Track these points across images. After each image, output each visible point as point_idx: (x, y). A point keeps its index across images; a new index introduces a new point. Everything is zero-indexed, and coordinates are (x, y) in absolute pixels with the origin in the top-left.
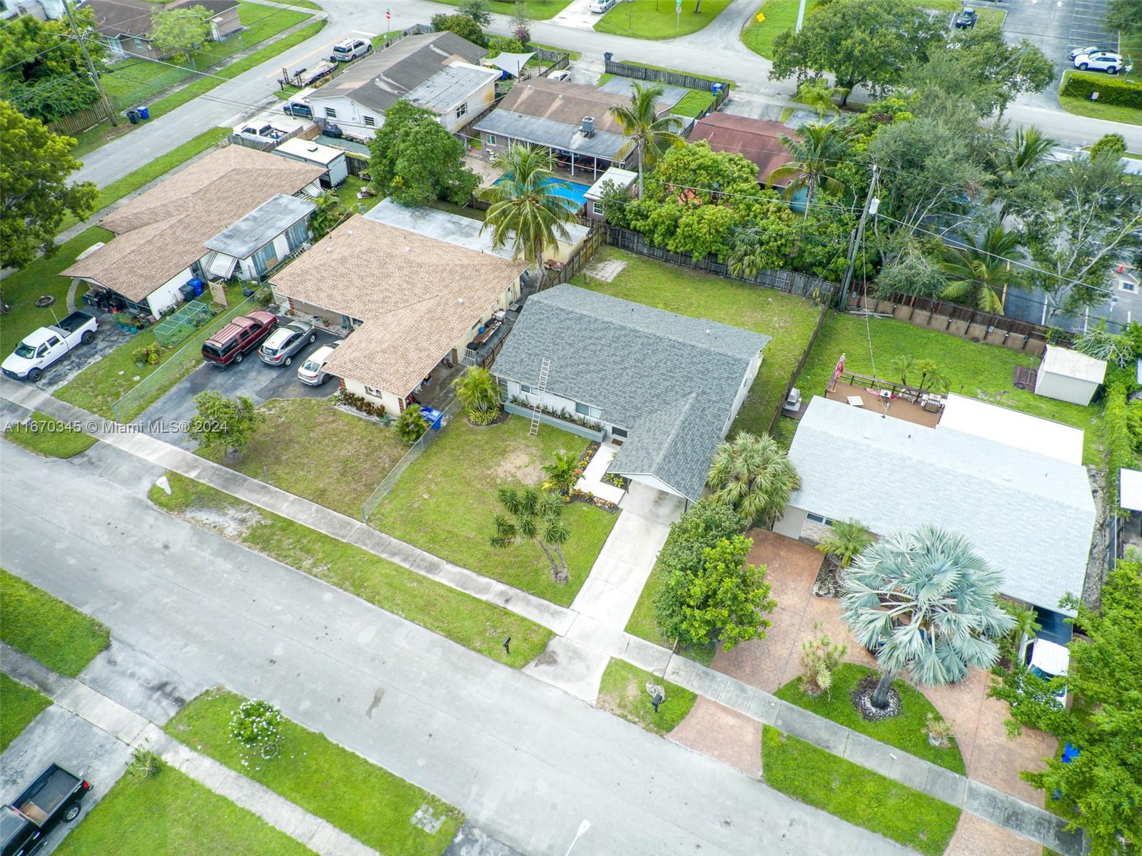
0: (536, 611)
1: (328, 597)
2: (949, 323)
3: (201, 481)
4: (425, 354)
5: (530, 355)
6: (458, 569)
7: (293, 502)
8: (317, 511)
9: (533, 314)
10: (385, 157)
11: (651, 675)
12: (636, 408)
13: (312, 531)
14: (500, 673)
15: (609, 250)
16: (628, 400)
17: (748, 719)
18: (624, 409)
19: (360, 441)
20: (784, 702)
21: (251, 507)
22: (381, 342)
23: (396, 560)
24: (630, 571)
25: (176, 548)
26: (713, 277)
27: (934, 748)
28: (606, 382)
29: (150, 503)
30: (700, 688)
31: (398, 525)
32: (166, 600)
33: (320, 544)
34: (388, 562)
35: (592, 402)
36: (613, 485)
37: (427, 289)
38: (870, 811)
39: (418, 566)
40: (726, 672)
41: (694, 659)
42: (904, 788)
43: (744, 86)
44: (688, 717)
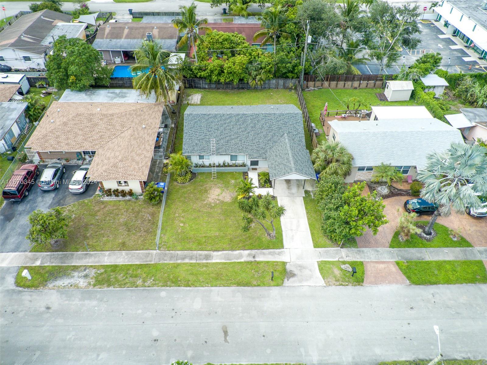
0: (270, 256)
1: (163, 294)
2: (345, 84)
3: (46, 265)
4: (142, 156)
5: (199, 140)
6: (220, 253)
7: (109, 255)
8: (127, 254)
9: (191, 120)
10: (61, 68)
11: (339, 261)
12: (262, 148)
13: (131, 265)
14: (275, 291)
15: (189, 91)
16: (257, 146)
17: (388, 262)
18: (258, 151)
19: (127, 211)
20: (395, 249)
21: (86, 267)
22: (115, 157)
23: (187, 261)
24: (298, 221)
25: (55, 306)
26: (242, 90)
27: (456, 242)
28: (243, 141)
29: (20, 289)
30: (361, 258)
31: (176, 244)
32: (68, 337)
33: (140, 270)
34: (184, 264)
35: (241, 152)
36: (266, 187)
37: (123, 126)
38: (455, 276)
39: (200, 259)
40: (366, 247)
41: (350, 247)
42: (459, 261)
43: (199, 14)
44: (365, 272)
